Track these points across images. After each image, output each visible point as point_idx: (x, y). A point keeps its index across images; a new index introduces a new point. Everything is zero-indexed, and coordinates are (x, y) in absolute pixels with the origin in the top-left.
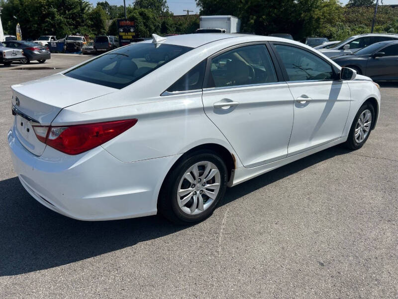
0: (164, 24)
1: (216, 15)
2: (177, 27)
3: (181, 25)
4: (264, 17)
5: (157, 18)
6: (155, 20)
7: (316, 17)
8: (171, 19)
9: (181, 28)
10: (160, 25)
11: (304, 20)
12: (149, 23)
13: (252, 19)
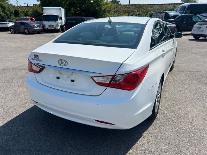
0: (16, 11)
1: (50, 7)
2: (25, 13)
3: (27, 12)
4: (78, 9)
5: (11, 7)
6: (10, 9)
7: (103, 9)
8: (20, 8)
9: (28, 13)
10: (13, 12)
11: (97, 11)
12: (6, 11)
13: (72, 10)
